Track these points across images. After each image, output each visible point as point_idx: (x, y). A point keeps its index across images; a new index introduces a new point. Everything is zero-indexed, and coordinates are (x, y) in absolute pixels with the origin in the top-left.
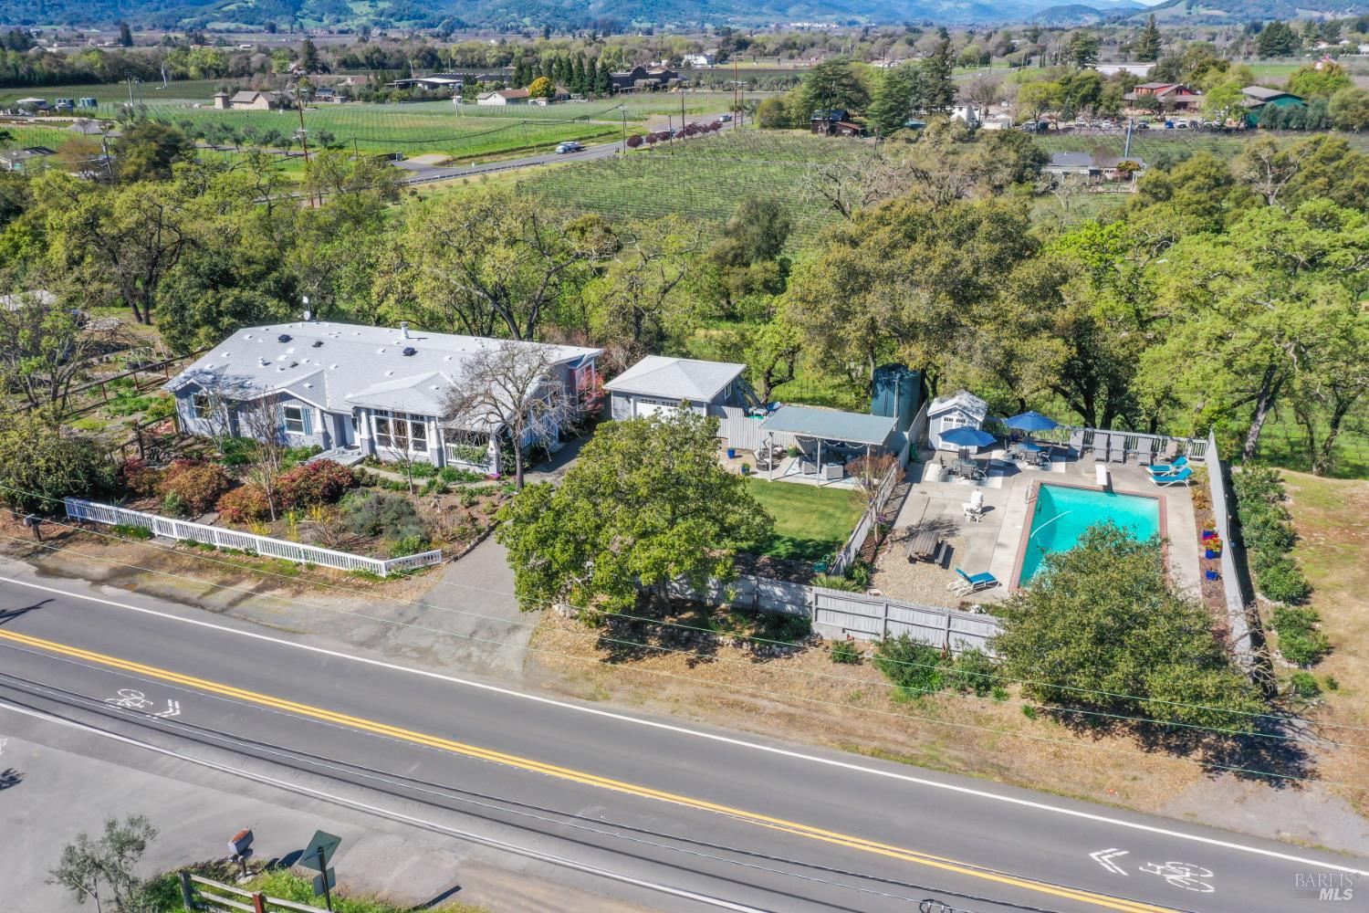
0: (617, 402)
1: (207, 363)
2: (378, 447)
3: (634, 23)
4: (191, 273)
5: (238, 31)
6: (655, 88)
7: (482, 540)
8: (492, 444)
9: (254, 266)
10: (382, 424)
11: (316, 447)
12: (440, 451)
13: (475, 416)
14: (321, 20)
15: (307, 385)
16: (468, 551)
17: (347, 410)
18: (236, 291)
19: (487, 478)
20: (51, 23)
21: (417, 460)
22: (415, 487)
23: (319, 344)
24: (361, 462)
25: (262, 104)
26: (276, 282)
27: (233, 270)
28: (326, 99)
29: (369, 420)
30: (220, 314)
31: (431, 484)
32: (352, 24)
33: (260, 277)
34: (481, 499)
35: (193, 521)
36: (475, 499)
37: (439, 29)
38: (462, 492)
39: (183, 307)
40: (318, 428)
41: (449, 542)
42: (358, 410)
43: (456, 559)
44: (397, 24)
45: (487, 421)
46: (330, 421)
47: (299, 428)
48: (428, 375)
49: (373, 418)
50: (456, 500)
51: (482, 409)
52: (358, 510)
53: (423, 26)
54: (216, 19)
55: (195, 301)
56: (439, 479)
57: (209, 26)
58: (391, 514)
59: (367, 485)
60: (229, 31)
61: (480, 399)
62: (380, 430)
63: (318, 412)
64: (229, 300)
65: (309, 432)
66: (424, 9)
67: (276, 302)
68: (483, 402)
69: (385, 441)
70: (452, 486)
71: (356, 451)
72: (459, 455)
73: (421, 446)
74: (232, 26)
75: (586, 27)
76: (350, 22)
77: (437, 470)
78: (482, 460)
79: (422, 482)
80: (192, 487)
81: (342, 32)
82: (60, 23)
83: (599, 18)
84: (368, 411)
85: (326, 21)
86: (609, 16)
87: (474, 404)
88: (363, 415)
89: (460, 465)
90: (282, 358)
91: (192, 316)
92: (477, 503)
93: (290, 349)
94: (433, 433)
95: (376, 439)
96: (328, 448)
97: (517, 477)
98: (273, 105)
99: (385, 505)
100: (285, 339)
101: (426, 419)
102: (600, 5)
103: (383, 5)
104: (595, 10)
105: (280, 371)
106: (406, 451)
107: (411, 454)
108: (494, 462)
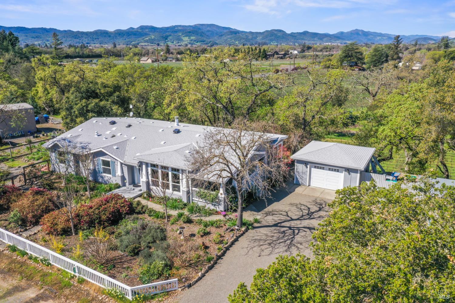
0: (299, 168)
3: (271, 43)
4: (77, 91)
5: (148, 45)
6: (281, 58)
7: (211, 268)
8: (221, 191)
9: (107, 89)
10: (154, 173)
11: (117, 184)
12: (188, 193)
13: (212, 172)
14: (173, 42)
15: (115, 147)
16: (200, 279)
17: (135, 163)
18: (97, 100)
19: (217, 213)
20: (95, 44)
21: (174, 197)
22: (169, 217)
23: (130, 126)
24: (140, 196)
25: (150, 61)
26: (118, 97)
27: (98, 91)
28: (171, 61)
29: (147, 170)
31: (181, 215)
32: (183, 43)
33: (110, 94)
34: (213, 229)
35: (25, 230)
36: (208, 229)
37: (209, 45)
38: (200, 222)
40: (119, 173)
41: (186, 267)
42: (141, 164)
43: (190, 286)
44: (196, 44)
45: (220, 176)
46: (125, 169)
47: (109, 172)
48: (185, 144)
49: (149, 169)
50: (196, 229)
51: (218, 167)
52: (128, 233)
53: (204, 44)
54: (142, 42)
56: (186, 212)
57: (140, 44)
58: (149, 238)
59: (139, 213)
60: (145, 45)
61: (216, 159)
62: (153, 177)
63: (119, 164)
64: (93, 105)
65: (114, 175)
66: (205, 39)
67: (117, 107)
68: (218, 162)
69: (156, 184)
70: (194, 217)
71: (139, 188)
72: (201, 196)
73: (176, 188)
74: (146, 44)
75: (256, 44)
76: (182, 43)
77: (185, 205)
78: (215, 201)
79: (174, 213)
81: (179, 46)
82: (97, 44)
83: (260, 42)
84: (147, 165)
85: (175, 43)
86: (264, 41)
87: (212, 162)
88: (144, 166)
89: (200, 203)
90: (108, 132)
92: (209, 233)
93: (114, 128)
94: (184, 180)
95: (151, 182)
96: (124, 185)
97: (238, 214)
98: (153, 61)
99: (147, 231)
100: (113, 123)
101: (180, 171)
102: (261, 37)
103: (192, 38)
104: (259, 39)
105: (104, 139)
106: (168, 191)
107: (171, 193)
108: (223, 203)
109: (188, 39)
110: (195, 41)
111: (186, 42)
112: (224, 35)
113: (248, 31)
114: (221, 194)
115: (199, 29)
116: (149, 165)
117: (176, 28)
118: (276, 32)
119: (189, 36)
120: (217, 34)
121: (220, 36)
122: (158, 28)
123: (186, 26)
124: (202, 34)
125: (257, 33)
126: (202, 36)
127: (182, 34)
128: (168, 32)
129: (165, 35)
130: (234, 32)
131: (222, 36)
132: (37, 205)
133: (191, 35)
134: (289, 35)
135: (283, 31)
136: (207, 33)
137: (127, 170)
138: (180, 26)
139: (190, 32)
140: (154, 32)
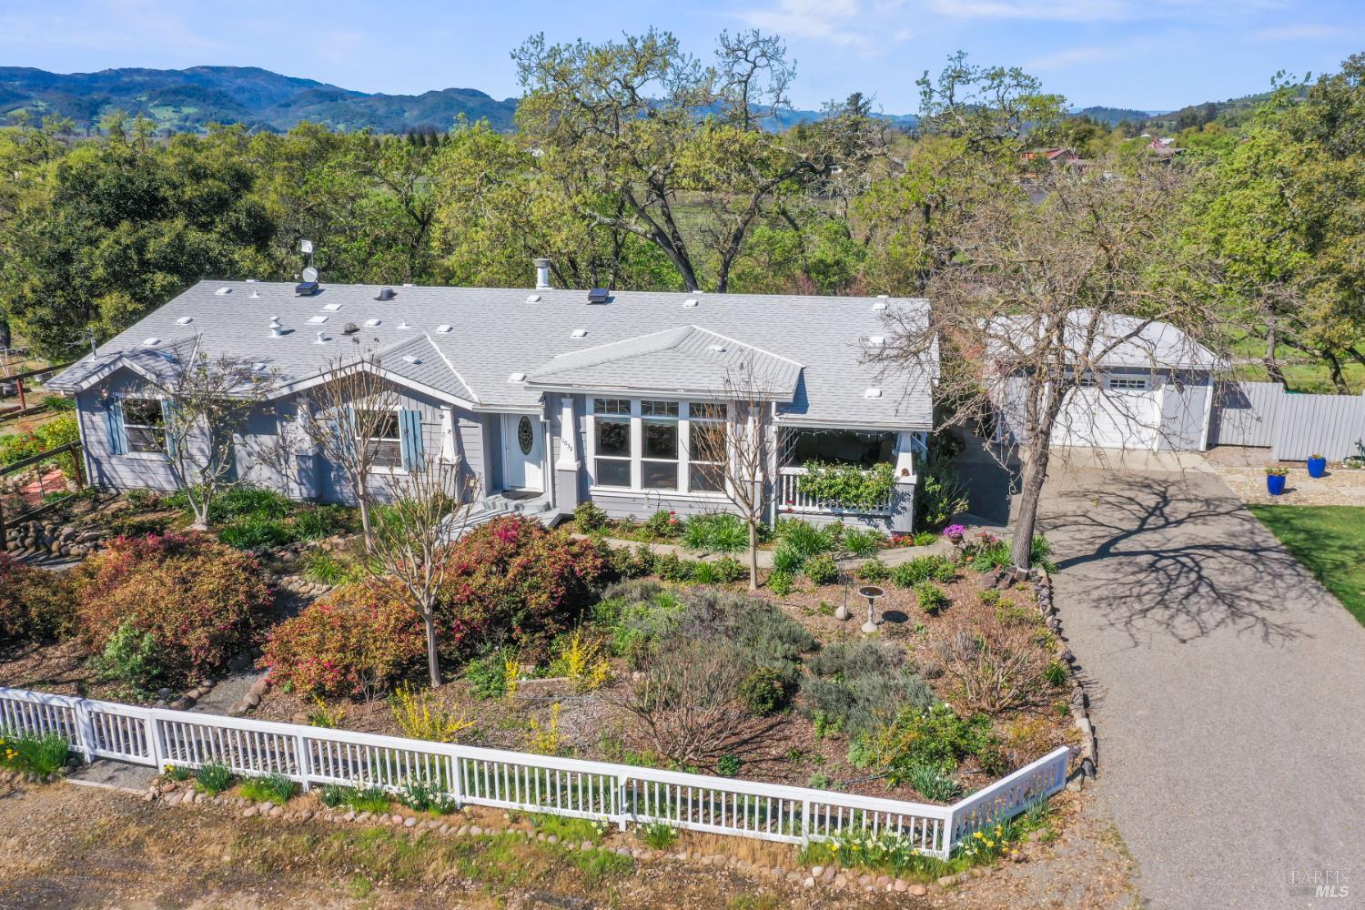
0: (1015, 389)
1: (143, 335)
2: (595, 489)
8: (905, 460)
10: (613, 439)
11: (435, 499)
12: (763, 487)
15: (410, 359)
19: (886, 543)
23: (389, 294)
27: (165, 190)
29: (578, 426)
30: (145, 265)
35: (190, 704)
39: (66, 257)
40: (446, 452)
42: (552, 401)
43: (1093, 768)
46: (474, 435)
47: (388, 457)
49: (589, 422)
55: (93, 242)
59: (638, 575)
62: (604, 449)
63: (445, 417)
65: (417, 466)
69: (616, 473)
72: (814, 492)
78: (881, 501)
80: (181, 605)
83: (416, 124)
84: (579, 403)
86: (427, 122)
88: (566, 416)
90: (314, 320)
91: (84, 273)
94: (749, 443)
95: (591, 469)
96: (468, 498)
100: (314, 290)
101: (731, 412)
102: (416, 113)
103: (187, 110)
104: (411, 117)
105: (320, 342)
106: (673, 492)
107: (683, 498)
108: (909, 505)
109: (173, 115)
110: (198, 120)
111: (168, 125)
112: (295, 103)
113: (372, 93)
114: (905, 472)
115: (209, 82)
116: (590, 405)
117: (127, 79)
118: (460, 98)
119: (177, 106)
120: (271, 99)
121: (282, 106)
122: (58, 76)
123: (159, 73)
124: (220, 99)
125: (402, 98)
126: (223, 106)
127: (151, 99)
128: (100, 89)
129: (86, 98)
130: (326, 93)
131: (287, 105)
132: (212, 594)
133: (182, 103)
134: (500, 105)
135: (482, 94)
136: (238, 97)
137: (480, 439)
138: (138, 71)
139: (176, 92)
140: (45, 89)
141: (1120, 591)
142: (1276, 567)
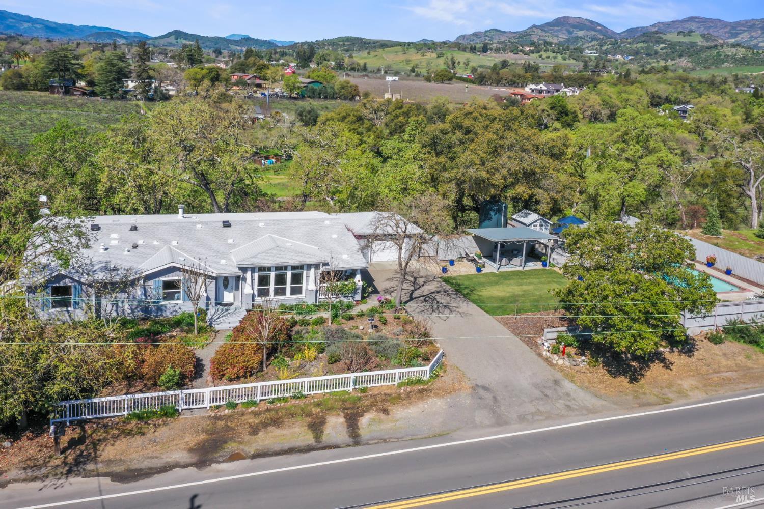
2: (257, 299)
8: (359, 278)
10: (264, 281)
12: (317, 291)
19: (357, 303)
23: (135, 228)
29: (252, 278)
40: (203, 293)
42: (244, 270)
49: (256, 275)
62: (260, 285)
63: (201, 280)
88: (249, 274)
90: (114, 243)
93: (112, 235)
94: (312, 277)
106: (283, 297)
107: (288, 298)
108: (360, 291)
114: (359, 281)
116: (257, 270)
141: (422, 309)
142: (453, 296)
